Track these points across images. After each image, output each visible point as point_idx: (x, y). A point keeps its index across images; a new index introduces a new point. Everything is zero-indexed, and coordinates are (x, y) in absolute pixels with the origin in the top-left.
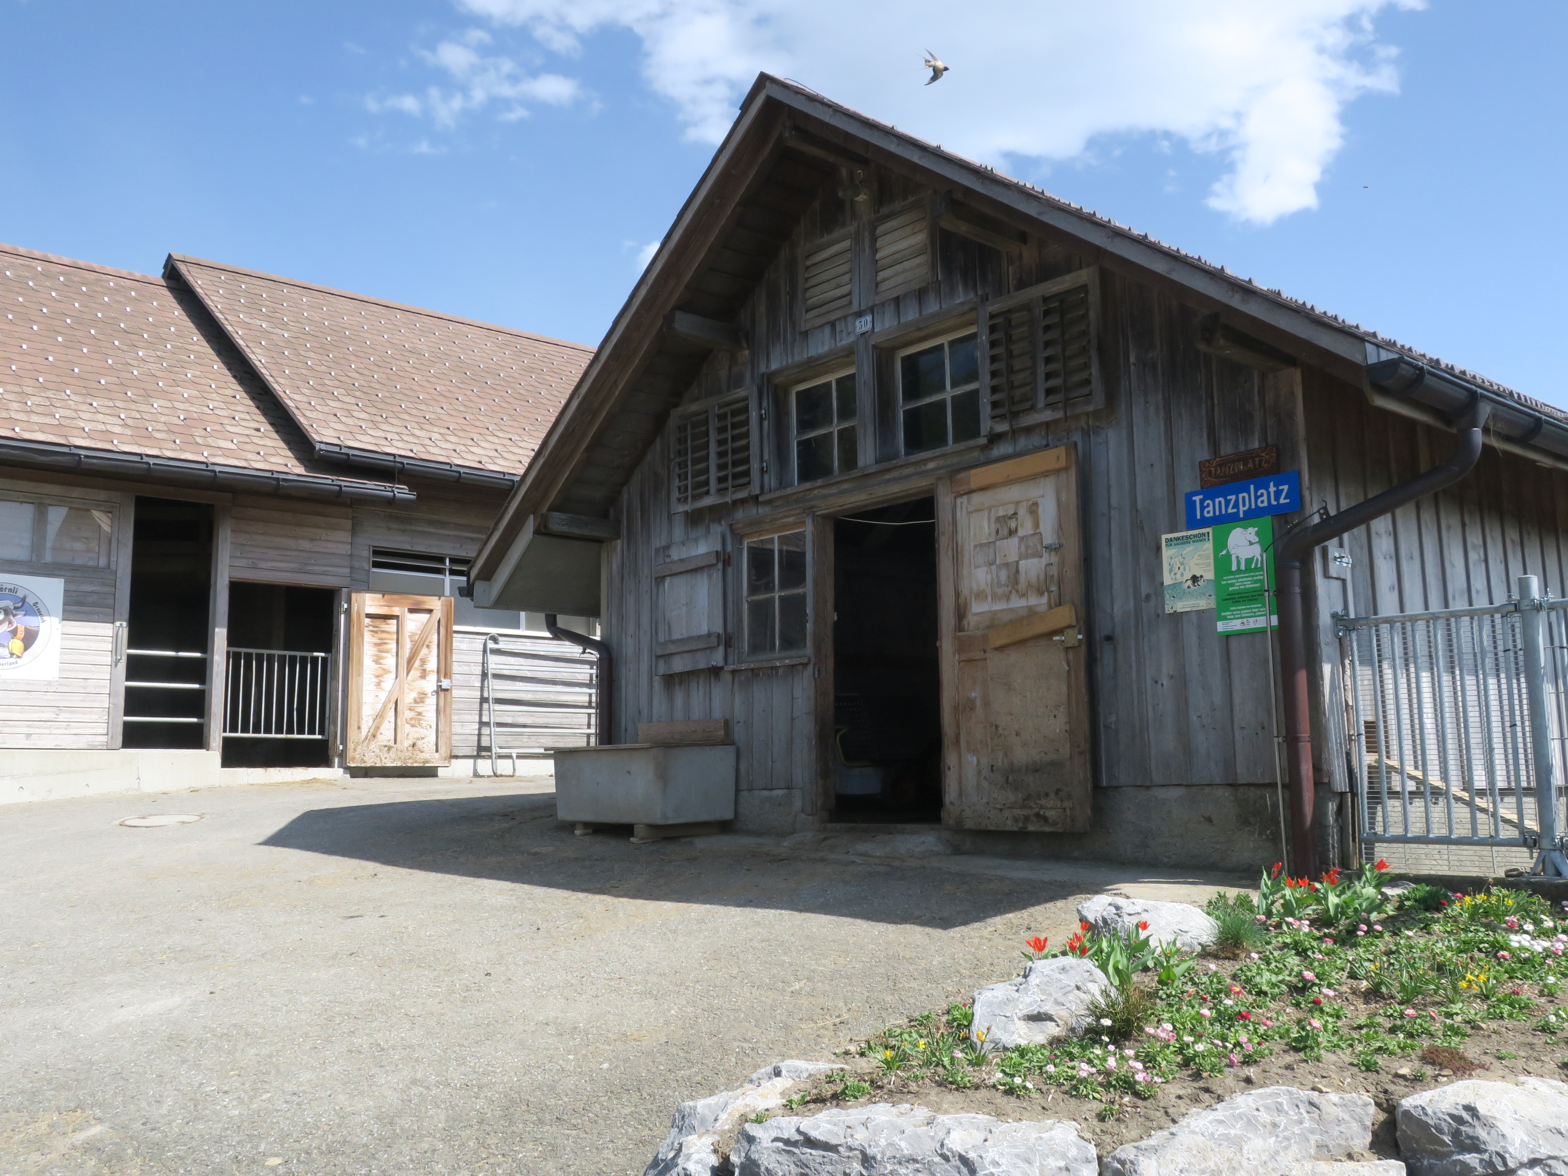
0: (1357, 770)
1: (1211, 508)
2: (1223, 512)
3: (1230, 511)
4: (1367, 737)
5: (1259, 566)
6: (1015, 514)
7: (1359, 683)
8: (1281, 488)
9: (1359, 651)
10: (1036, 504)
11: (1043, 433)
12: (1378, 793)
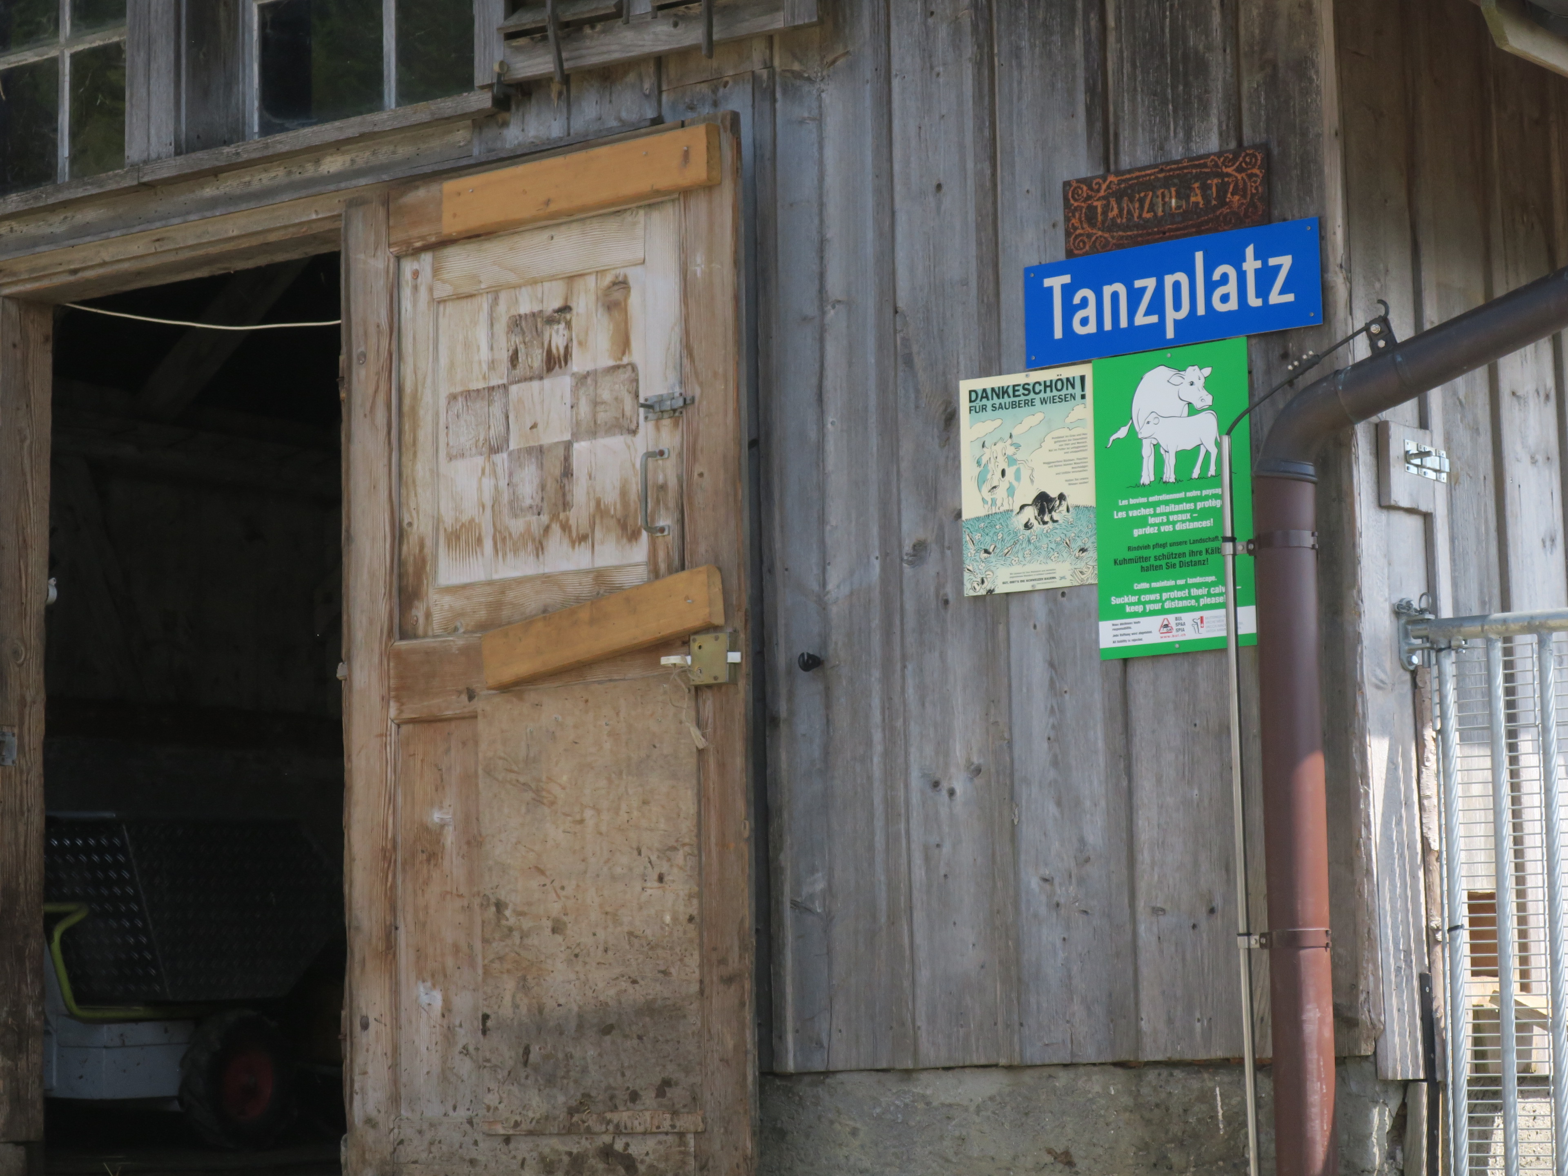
0: (1445, 1023)
1: (1090, 311)
2: (1124, 323)
3: (1141, 319)
4: (1473, 935)
5: (1212, 471)
6: (566, 309)
7: (1458, 790)
8: (1273, 261)
9: (1461, 707)
10: (622, 284)
11: (647, 86)
12: (1496, 1081)
